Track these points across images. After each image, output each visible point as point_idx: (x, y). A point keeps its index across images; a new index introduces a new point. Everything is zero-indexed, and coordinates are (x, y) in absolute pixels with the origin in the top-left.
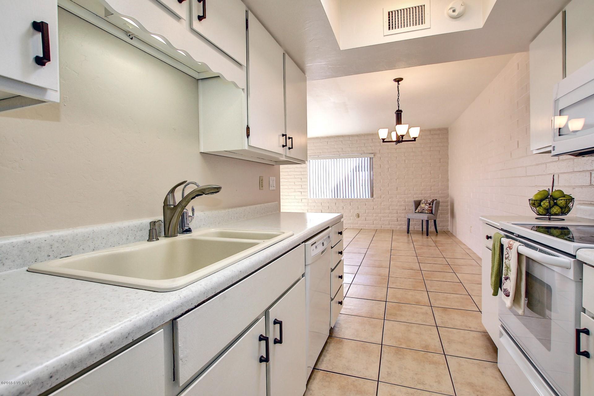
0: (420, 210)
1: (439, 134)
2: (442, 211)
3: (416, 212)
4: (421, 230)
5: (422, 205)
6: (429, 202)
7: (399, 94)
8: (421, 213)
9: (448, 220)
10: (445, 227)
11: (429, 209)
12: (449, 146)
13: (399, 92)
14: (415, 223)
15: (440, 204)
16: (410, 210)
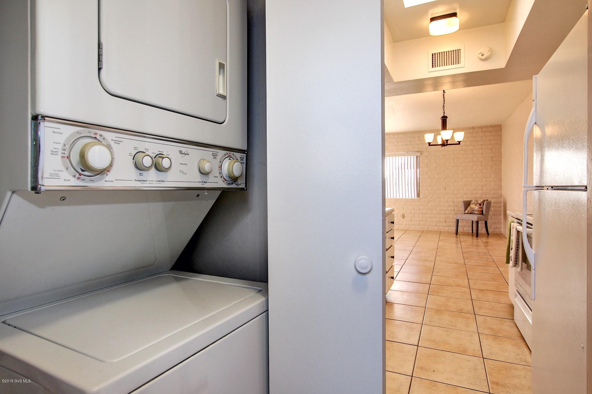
0: (470, 210)
1: (492, 131)
2: (494, 213)
3: (465, 212)
4: (471, 232)
5: (472, 206)
6: (479, 202)
7: (444, 101)
8: (470, 213)
9: (501, 222)
10: (497, 230)
11: (480, 209)
12: (502, 143)
13: (444, 99)
14: (465, 225)
15: (492, 205)
16: (459, 211)
